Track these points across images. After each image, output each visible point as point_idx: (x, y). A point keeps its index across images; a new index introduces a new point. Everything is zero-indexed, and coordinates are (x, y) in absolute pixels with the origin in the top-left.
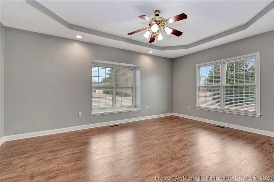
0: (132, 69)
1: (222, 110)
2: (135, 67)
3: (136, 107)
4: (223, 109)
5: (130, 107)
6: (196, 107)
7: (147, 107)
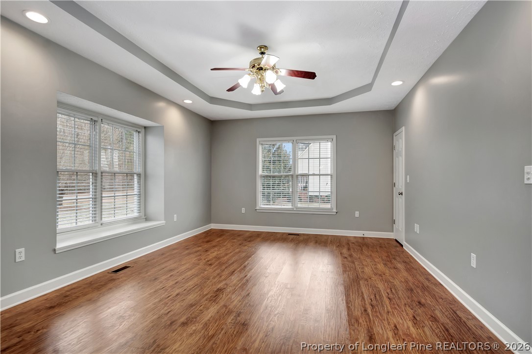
0: (139, 130)
1: (295, 209)
2: (145, 127)
3: (147, 219)
4: (297, 209)
5: (135, 220)
6: (257, 208)
7: (175, 215)
